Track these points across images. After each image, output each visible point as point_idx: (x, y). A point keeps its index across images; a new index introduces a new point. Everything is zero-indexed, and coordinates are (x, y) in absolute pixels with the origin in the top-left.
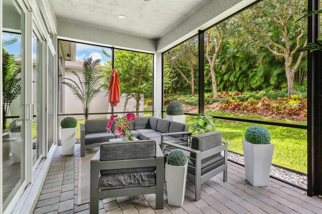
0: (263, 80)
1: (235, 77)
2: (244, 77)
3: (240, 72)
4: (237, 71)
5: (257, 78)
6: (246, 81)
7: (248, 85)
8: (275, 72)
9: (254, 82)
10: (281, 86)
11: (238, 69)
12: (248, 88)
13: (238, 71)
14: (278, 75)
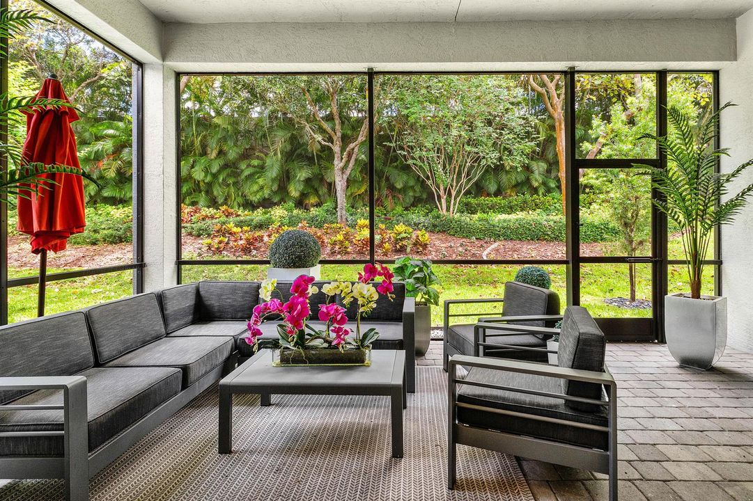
0: (275, 187)
1: (207, 171)
2: (228, 176)
3: (221, 162)
4: (213, 157)
5: (261, 181)
6: (235, 184)
7: (240, 194)
8: (303, 174)
9: (255, 188)
10: (307, 202)
11: (214, 155)
12: (240, 200)
13: (216, 158)
14: (308, 181)
